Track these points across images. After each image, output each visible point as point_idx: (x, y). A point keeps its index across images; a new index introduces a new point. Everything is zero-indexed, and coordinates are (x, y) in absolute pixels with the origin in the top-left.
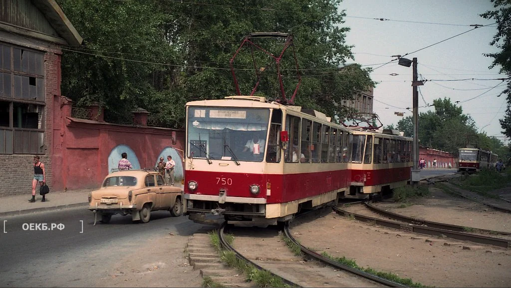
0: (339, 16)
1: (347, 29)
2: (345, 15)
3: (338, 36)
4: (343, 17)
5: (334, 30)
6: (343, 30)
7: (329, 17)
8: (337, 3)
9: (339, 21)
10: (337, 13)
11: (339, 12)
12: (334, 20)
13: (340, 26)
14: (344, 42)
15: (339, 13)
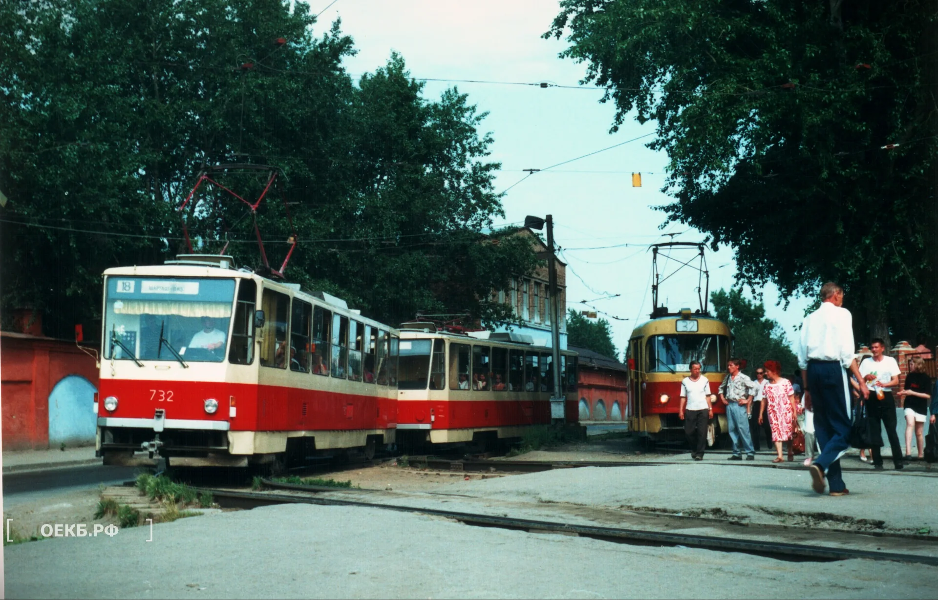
0: (480, 144)
1: (497, 166)
2: (491, 141)
3: (480, 177)
4: (489, 145)
5: (474, 169)
6: (488, 167)
7: (463, 146)
8: (476, 122)
9: (481, 152)
10: (476, 139)
11: (481, 136)
12: (473, 151)
13: (484, 161)
14: (492, 188)
15: (481, 139)
